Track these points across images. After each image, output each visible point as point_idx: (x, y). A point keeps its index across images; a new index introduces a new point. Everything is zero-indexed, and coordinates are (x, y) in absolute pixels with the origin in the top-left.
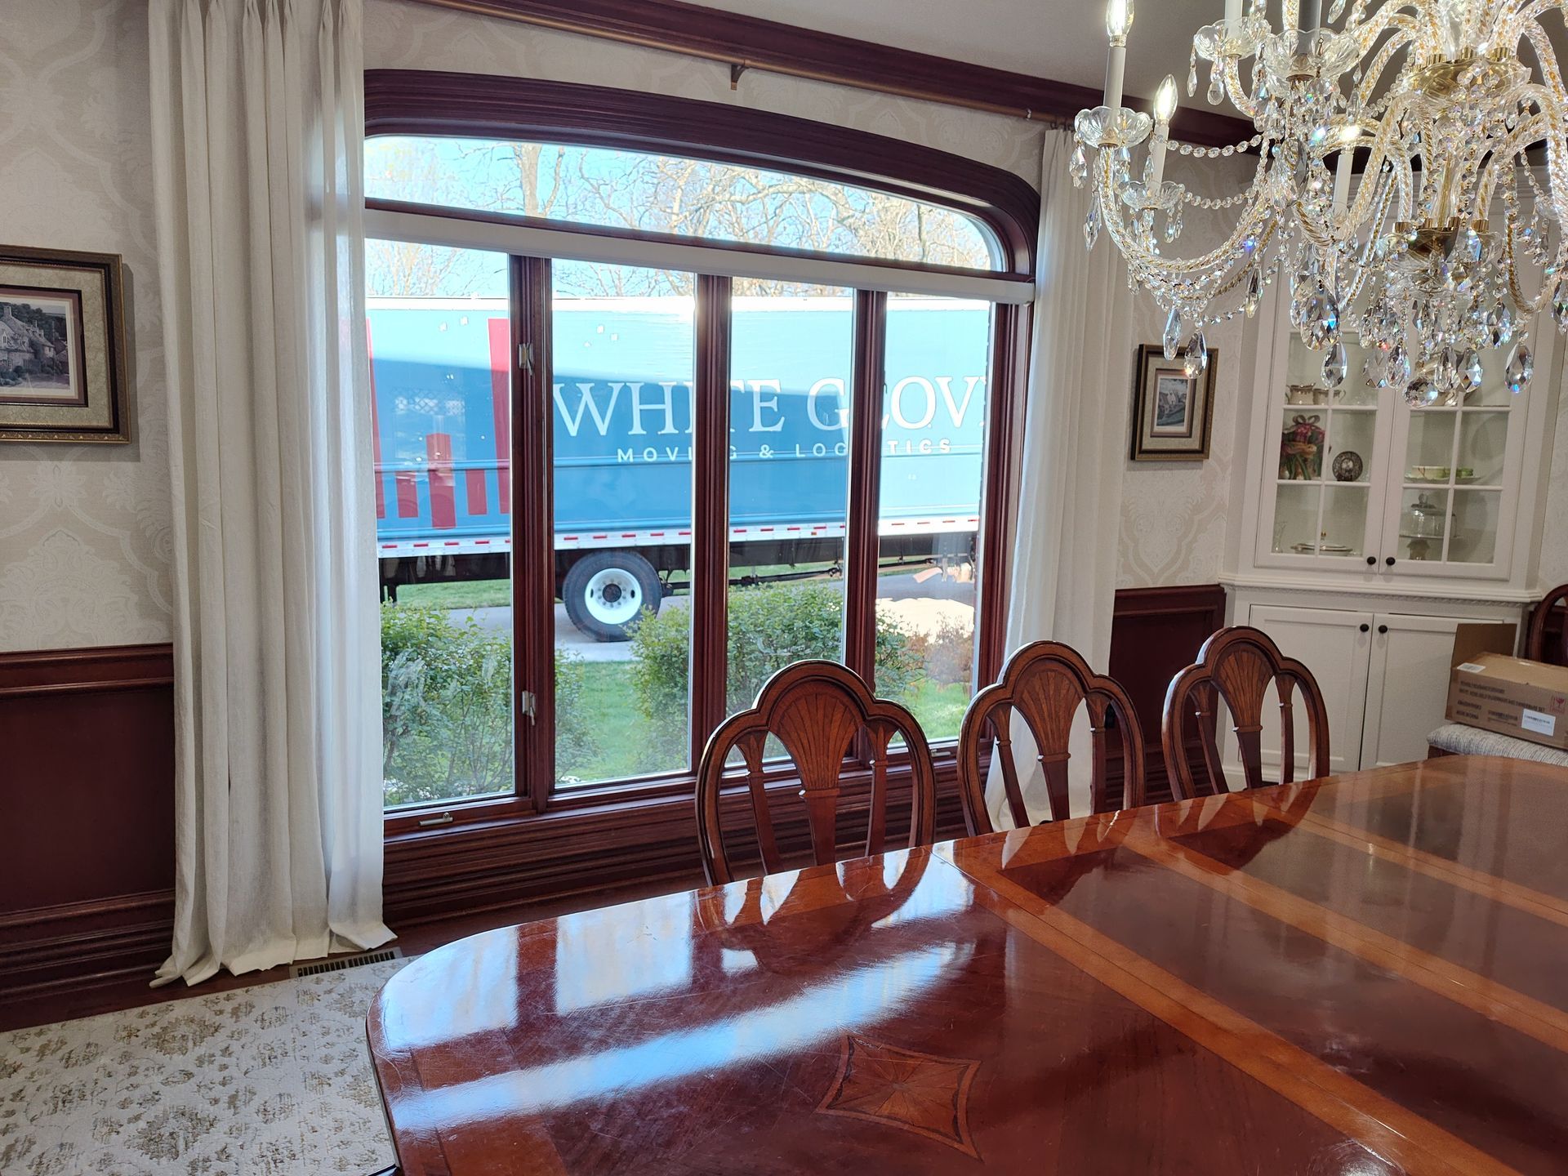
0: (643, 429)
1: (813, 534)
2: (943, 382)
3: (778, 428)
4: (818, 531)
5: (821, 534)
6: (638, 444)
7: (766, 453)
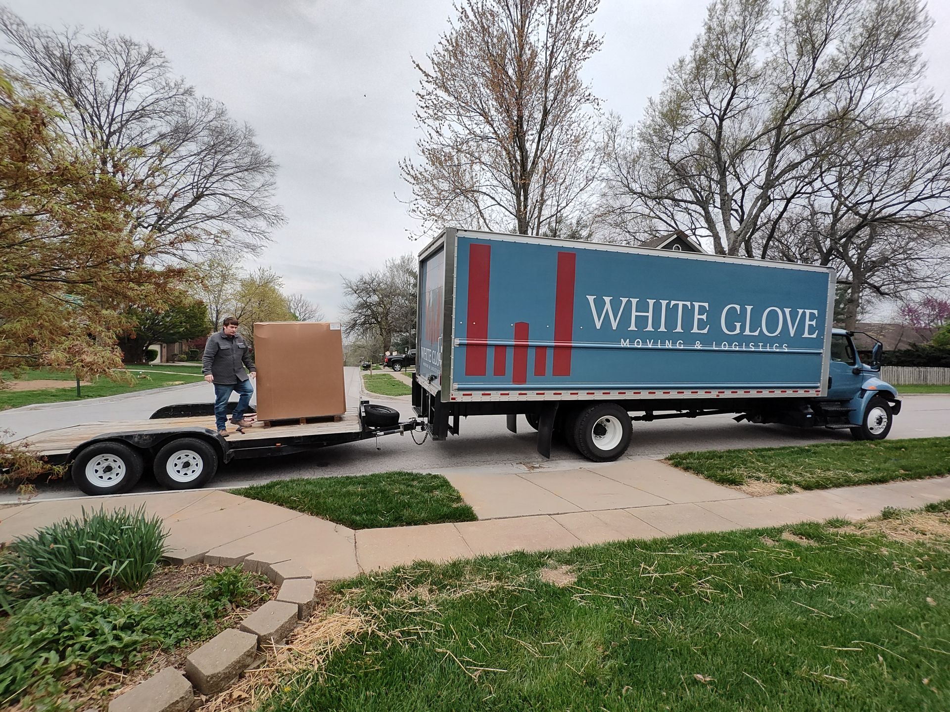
0: (636, 327)
1: (718, 396)
2: (787, 311)
3: (705, 331)
4: (720, 394)
5: (722, 396)
6: (632, 336)
7: (698, 346)
